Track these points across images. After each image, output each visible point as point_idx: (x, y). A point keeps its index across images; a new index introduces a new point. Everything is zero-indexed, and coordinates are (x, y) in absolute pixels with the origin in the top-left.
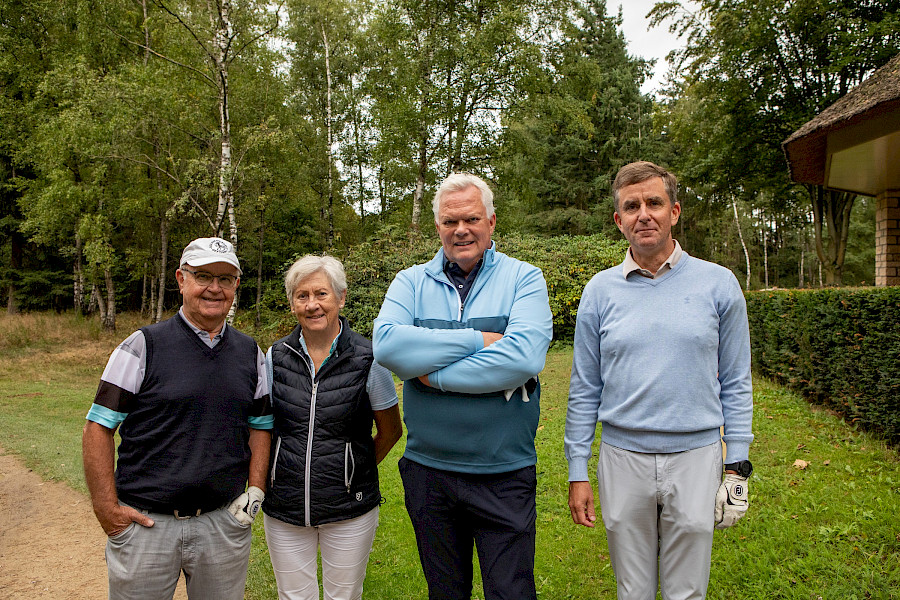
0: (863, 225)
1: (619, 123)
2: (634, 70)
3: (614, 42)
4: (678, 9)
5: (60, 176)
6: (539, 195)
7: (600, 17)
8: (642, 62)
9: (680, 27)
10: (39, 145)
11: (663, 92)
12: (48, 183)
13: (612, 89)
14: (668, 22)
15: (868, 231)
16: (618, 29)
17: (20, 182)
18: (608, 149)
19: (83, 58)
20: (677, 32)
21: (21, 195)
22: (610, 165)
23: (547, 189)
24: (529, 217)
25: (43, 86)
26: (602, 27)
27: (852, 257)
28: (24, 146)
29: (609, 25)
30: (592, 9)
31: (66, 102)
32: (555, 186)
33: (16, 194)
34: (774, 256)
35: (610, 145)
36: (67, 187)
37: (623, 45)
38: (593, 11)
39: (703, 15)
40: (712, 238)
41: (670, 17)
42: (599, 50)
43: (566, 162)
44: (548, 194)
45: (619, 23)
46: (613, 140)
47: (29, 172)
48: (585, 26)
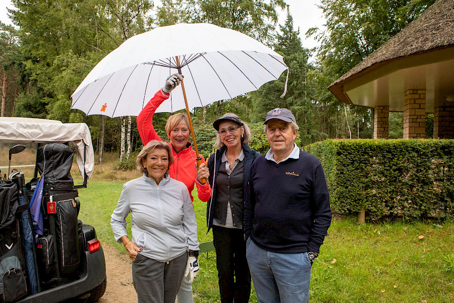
0: (398, 120)
1: (297, 76)
2: (304, 54)
3: (296, 42)
4: (318, 30)
5: (62, 97)
6: (264, 106)
7: (290, 31)
8: (308, 50)
9: (318, 38)
10: (54, 85)
11: (317, 63)
12: (58, 100)
13: (295, 61)
14: (314, 35)
15: (400, 122)
16: (298, 36)
17: (46, 99)
18: (293, 86)
19: (71, 51)
20: (317, 40)
21: (47, 104)
22: (293, 93)
23: (267, 103)
24: (260, 115)
25: (56, 61)
26: (291, 35)
27: (393, 133)
28: (49, 85)
29: (294, 35)
30: (287, 28)
31: (64, 68)
32: (270, 102)
33: (45, 104)
34: (362, 132)
35: (294, 84)
36: (65, 102)
37: (299, 43)
38: (288, 29)
39: (328, 31)
40: (336, 124)
41: (314, 34)
42: (290, 45)
43: (275, 91)
44: (267, 105)
45: (298, 34)
46: (295, 82)
47: (51, 95)
48: (284, 35)
